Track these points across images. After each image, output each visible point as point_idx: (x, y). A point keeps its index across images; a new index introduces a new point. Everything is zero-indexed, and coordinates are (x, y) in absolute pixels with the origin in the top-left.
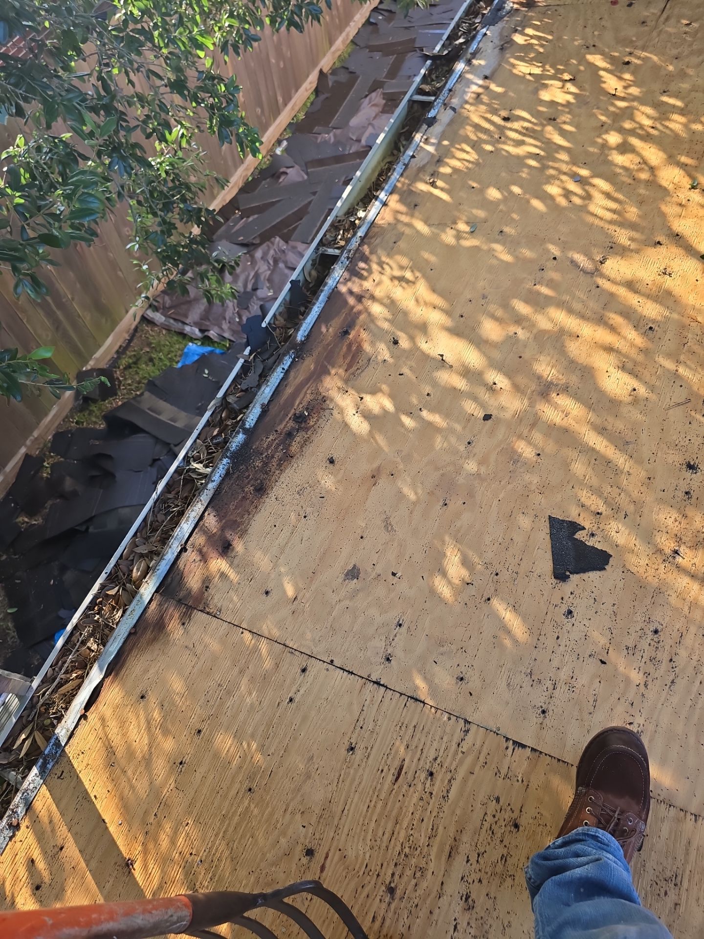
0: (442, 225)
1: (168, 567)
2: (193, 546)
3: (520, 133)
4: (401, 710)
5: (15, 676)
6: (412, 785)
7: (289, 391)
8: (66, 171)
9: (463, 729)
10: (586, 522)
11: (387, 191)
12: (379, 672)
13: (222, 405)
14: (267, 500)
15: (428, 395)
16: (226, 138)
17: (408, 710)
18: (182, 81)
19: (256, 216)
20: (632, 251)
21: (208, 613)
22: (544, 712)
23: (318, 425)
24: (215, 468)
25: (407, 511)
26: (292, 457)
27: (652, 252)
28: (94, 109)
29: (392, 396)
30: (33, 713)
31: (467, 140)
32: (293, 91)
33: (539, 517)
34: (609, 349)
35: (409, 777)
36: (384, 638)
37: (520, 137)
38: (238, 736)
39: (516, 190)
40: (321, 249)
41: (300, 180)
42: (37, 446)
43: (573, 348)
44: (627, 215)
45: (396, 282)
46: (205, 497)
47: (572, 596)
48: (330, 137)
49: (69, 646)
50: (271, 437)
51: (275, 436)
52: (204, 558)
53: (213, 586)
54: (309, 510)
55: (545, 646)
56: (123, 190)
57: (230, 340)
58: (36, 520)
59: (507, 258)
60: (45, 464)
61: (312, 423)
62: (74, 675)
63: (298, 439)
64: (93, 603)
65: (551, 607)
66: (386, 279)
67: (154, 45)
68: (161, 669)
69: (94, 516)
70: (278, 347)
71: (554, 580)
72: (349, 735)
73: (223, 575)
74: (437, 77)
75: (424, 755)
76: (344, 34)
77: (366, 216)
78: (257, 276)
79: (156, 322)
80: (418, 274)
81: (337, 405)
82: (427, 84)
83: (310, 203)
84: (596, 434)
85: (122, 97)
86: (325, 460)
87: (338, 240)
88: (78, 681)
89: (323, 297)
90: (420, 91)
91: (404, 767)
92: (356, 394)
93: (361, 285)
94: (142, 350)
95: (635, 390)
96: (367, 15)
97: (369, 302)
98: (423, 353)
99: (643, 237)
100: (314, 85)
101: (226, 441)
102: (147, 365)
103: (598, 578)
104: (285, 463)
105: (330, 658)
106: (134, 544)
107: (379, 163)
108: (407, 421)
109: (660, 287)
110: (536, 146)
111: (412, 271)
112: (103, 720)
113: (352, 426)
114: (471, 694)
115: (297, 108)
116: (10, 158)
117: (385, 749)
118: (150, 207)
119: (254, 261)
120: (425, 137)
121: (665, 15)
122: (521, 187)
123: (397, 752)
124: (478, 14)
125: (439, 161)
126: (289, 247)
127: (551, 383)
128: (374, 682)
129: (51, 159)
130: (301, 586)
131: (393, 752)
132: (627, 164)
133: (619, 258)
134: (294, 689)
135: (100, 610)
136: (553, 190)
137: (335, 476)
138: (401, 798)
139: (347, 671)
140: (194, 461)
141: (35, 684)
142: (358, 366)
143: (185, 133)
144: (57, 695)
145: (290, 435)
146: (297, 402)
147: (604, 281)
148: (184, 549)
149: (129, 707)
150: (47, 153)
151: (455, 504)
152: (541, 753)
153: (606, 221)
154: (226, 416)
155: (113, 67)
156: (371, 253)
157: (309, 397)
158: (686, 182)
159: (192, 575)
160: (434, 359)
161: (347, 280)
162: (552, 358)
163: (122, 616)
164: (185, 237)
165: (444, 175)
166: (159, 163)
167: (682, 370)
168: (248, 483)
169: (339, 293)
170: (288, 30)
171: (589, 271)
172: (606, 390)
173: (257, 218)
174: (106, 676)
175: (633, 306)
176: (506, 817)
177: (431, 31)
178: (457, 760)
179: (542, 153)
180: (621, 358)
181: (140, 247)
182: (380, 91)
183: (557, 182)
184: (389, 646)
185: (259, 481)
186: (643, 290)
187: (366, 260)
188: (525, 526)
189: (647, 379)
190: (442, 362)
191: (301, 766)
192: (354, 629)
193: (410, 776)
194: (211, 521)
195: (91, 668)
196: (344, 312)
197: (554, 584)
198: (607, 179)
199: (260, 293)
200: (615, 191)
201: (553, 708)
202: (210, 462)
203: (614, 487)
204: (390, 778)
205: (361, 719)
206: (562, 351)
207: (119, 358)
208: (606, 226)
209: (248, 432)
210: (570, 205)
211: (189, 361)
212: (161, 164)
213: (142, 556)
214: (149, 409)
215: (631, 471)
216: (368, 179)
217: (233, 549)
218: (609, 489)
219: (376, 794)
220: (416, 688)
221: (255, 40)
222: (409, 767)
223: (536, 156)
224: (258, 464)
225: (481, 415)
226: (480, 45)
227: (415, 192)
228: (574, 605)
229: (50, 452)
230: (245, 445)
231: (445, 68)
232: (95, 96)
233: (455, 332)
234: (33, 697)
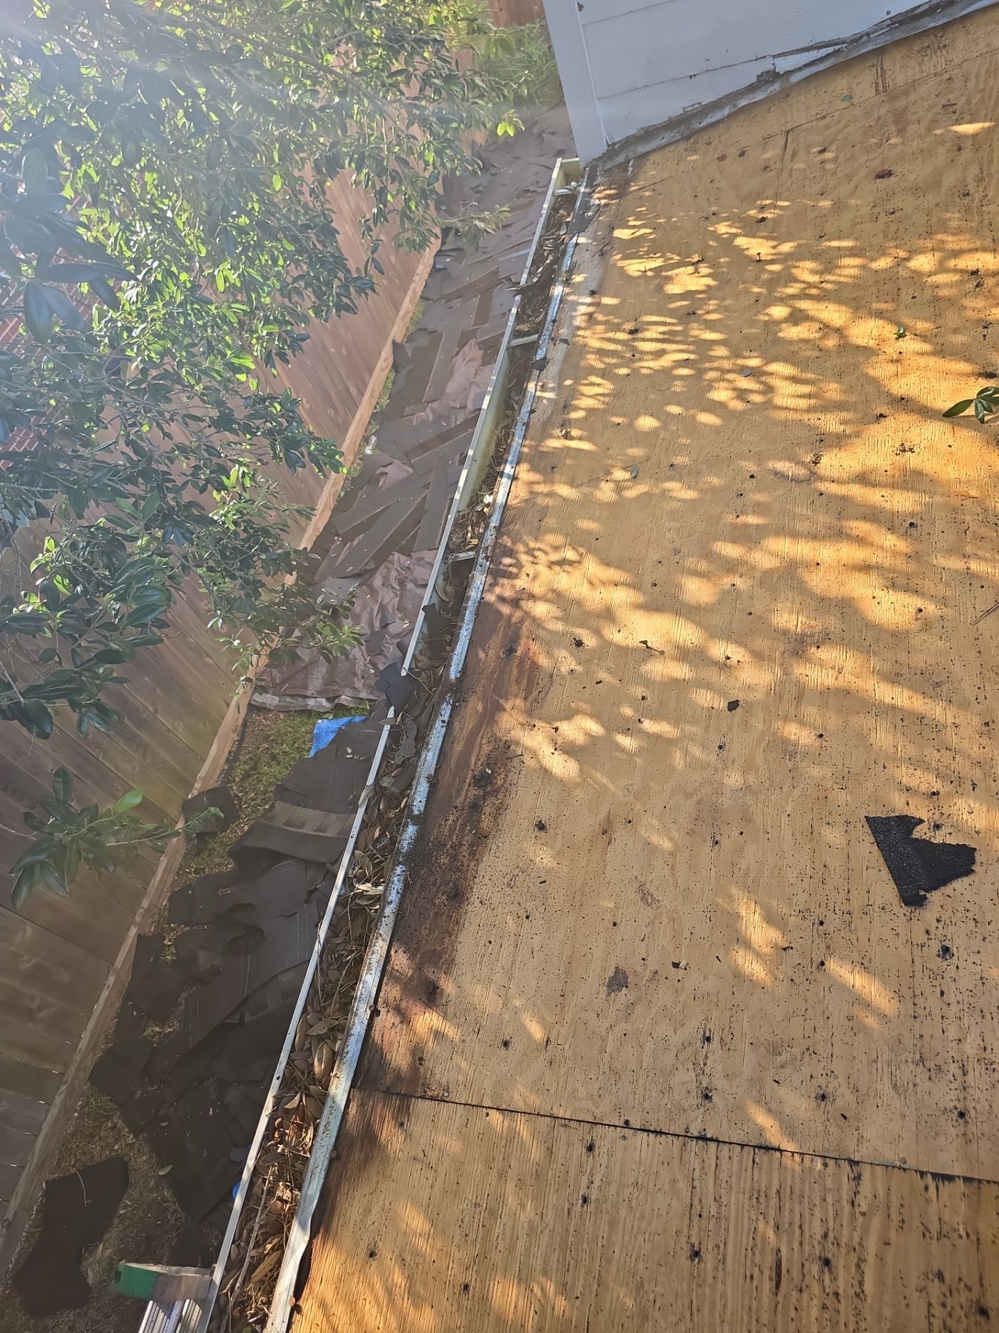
0: (594, 482)
1: (360, 1045)
2: (386, 1003)
3: (657, 340)
4: (750, 1170)
5: (188, 1272)
6: (804, 1287)
7: (458, 748)
8: (111, 561)
9: (852, 1176)
10: (918, 810)
11: (511, 463)
12: (699, 1120)
13: (376, 793)
14: (470, 908)
15: (643, 698)
16: (297, 462)
17: (760, 1170)
18: (227, 415)
19: (361, 536)
20: (850, 436)
21: (432, 1098)
22: (962, 1115)
23: (509, 782)
24: (388, 884)
25: (666, 867)
26: (486, 837)
27: (876, 431)
28: (131, 480)
29: (595, 716)
30: (224, 1322)
31: (592, 371)
32: (367, 377)
33: (853, 824)
34: (865, 568)
35: (795, 1276)
36: (691, 1066)
37: (659, 346)
38: (524, 1279)
39: (674, 409)
40: (451, 558)
41: (406, 475)
42: (150, 920)
43: (817, 581)
44: (828, 395)
45: (557, 569)
46: (385, 929)
47: (940, 925)
48: (427, 414)
49: (252, 1204)
50: (451, 818)
51: (457, 814)
52: (405, 1018)
53: (429, 1055)
54: (530, 906)
55: (927, 1011)
56: (187, 561)
57: (369, 700)
58: (170, 1027)
59: (690, 495)
60: (166, 942)
61: (500, 782)
62: (269, 1247)
63: (487, 810)
64: (270, 1128)
65: (917, 951)
66: (542, 569)
67: (184, 386)
68: (387, 1204)
69: (248, 997)
70: (430, 695)
71: (906, 908)
72: (685, 1232)
73: (438, 1035)
74: (532, 311)
75: (807, 1234)
76: (410, 293)
77: (495, 500)
78: (383, 608)
79: (268, 706)
80: (581, 550)
81: (527, 748)
82: (524, 322)
83: (425, 499)
84: (890, 685)
85: (160, 456)
86: (531, 828)
87: (468, 539)
88: (276, 1255)
89: (469, 616)
90: (517, 334)
91: (784, 1262)
92: (547, 726)
93: (513, 586)
94: (258, 749)
95: (920, 610)
96: (432, 261)
97: (530, 603)
98: (619, 647)
99: (859, 415)
100: (391, 361)
101: (393, 841)
102: (270, 766)
103: (968, 887)
104: (480, 848)
105: (623, 1119)
106: (306, 1025)
107: (492, 432)
108: (626, 741)
109: (905, 469)
110: (682, 351)
111: (574, 548)
112: (323, 1305)
113: (554, 770)
114: (845, 1117)
115: (377, 394)
116: (41, 567)
117: (744, 1240)
118: (225, 569)
119: (374, 592)
120: (540, 384)
121: (789, 151)
122: (679, 404)
123: (765, 1239)
124: (561, 225)
125: (567, 407)
126: (414, 561)
127: (804, 635)
128: (698, 1138)
129: (91, 553)
130: (550, 1020)
131: (758, 1242)
132: (805, 335)
133: (836, 451)
134: (584, 1182)
135: (283, 1135)
136: (721, 394)
137: (552, 848)
138: (792, 1313)
139: (652, 1132)
140: (358, 882)
141: (217, 1276)
142: (540, 687)
143: (246, 471)
144: (251, 1285)
145: (475, 807)
146: (473, 760)
147: (827, 484)
148: (375, 1013)
149: (357, 1275)
150: (84, 548)
151: (730, 839)
152: (980, 1181)
153: (802, 410)
154: (385, 807)
155: (142, 425)
156: (514, 543)
157: (486, 748)
158: (890, 331)
159: (396, 1046)
160: (636, 650)
161: (493, 585)
162: (793, 602)
163: (314, 1136)
164: (276, 592)
165: (576, 420)
166: (222, 515)
167: (974, 566)
168: (438, 891)
169: (488, 604)
170: (339, 316)
171: (803, 478)
172: (882, 622)
173: (364, 538)
174: (313, 1237)
175: (877, 504)
176: (963, 1301)
177: (514, 255)
178: (858, 1229)
179: (692, 357)
180: (887, 574)
181: (224, 622)
182: (472, 342)
183: (723, 384)
184: (701, 1077)
185: (451, 884)
186: (883, 480)
187: (511, 553)
188: (838, 842)
189: (932, 591)
190: (647, 650)
191: (629, 1302)
192: (645, 1064)
193: (796, 1272)
194: (401, 960)
195: (289, 1229)
196: (502, 624)
197: (908, 914)
198: (786, 360)
199: (392, 629)
200: (802, 371)
201: (973, 1104)
202: (379, 877)
203: (943, 751)
204: (767, 1286)
205: (696, 1202)
206: (803, 590)
207: (231, 768)
208: (806, 417)
209: (418, 820)
210: (749, 406)
211: (323, 744)
212: (225, 515)
213: (321, 1038)
214: (285, 824)
215: (957, 721)
216: (485, 455)
217: (441, 994)
218: (937, 756)
219: (754, 1317)
220: (761, 1131)
221: (304, 340)
222: (790, 1260)
223: (685, 363)
224: (444, 860)
225: (723, 705)
226: (575, 259)
227: (548, 452)
228: (949, 938)
229: (169, 924)
230: (420, 839)
231: (540, 298)
232: (128, 465)
233: (651, 607)
234: (218, 1297)
